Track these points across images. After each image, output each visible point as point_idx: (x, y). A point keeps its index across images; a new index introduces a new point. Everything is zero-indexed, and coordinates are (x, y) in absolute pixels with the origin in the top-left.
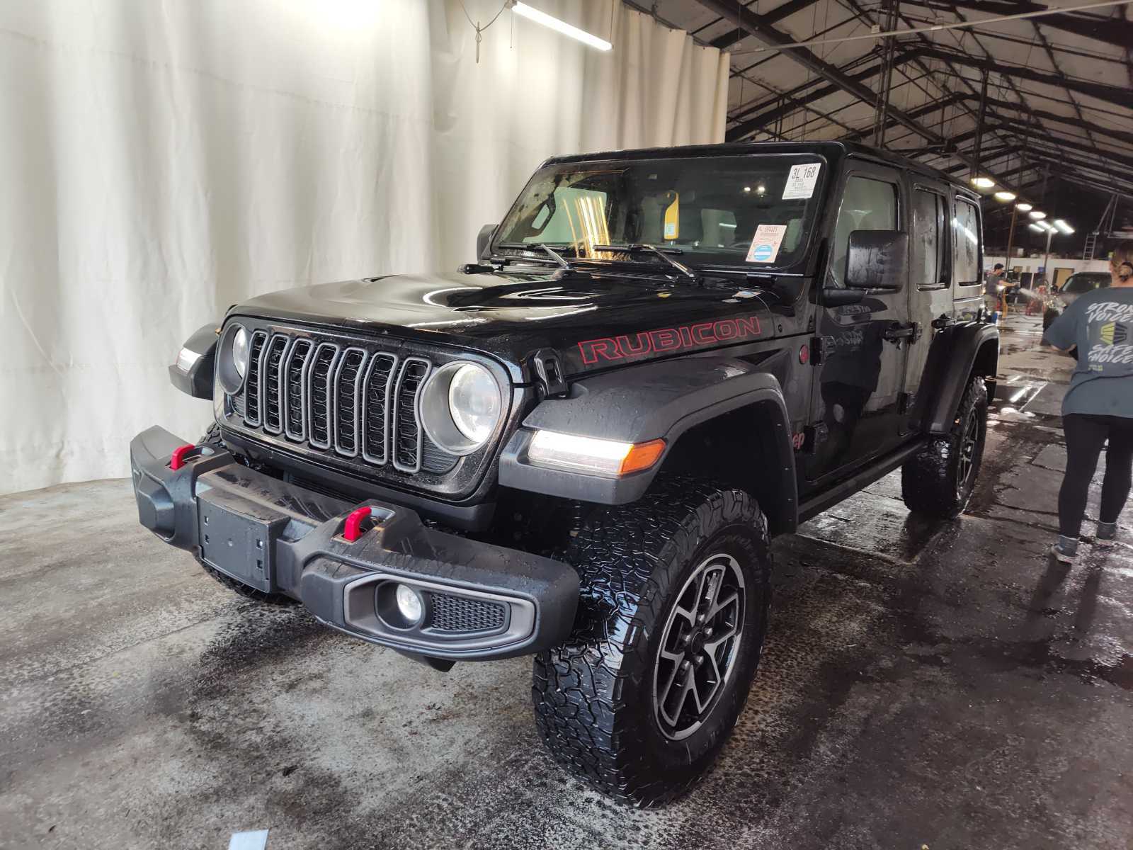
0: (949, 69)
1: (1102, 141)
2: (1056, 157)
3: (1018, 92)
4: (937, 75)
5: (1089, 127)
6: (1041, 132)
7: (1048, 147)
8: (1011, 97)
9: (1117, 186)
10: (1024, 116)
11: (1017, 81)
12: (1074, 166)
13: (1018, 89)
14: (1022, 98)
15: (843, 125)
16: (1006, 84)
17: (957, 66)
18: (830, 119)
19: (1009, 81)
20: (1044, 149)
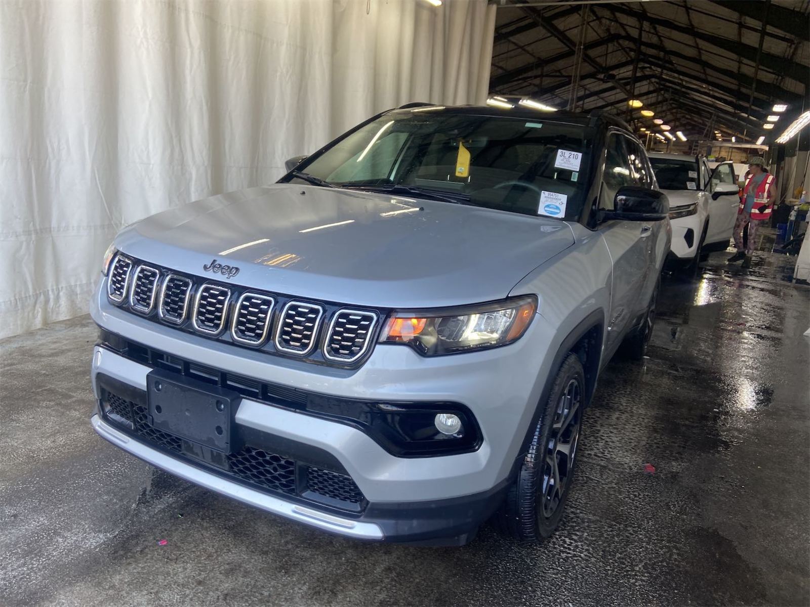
0: (612, 16)
1: (713, 75)
2: (679, 84)
3: (659, 37)
4: (604, 21)
5: (706, 64)
6: (670, 66)
7: (674, 77)
8: (655, 40)
9: (716, 108)
10: (662, 54)
11: (660, 28)
12: (689, 91)
13: (660, 34)
14: (661, 41)
15: (531, 54)
16: (652, 31)
17: (618, 15)
18: (524, 50)
19: (655, 28)
20: (671, 79)
